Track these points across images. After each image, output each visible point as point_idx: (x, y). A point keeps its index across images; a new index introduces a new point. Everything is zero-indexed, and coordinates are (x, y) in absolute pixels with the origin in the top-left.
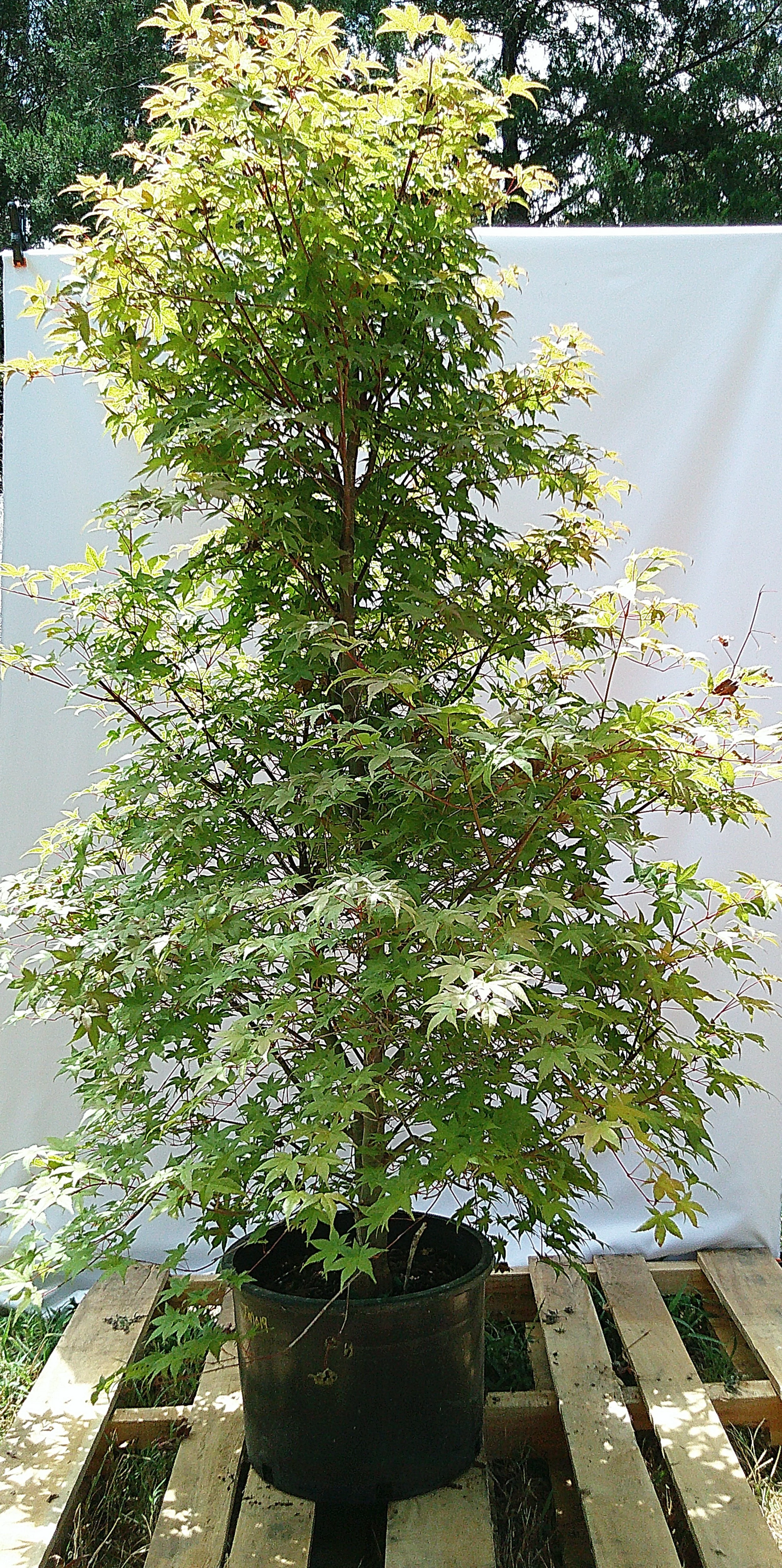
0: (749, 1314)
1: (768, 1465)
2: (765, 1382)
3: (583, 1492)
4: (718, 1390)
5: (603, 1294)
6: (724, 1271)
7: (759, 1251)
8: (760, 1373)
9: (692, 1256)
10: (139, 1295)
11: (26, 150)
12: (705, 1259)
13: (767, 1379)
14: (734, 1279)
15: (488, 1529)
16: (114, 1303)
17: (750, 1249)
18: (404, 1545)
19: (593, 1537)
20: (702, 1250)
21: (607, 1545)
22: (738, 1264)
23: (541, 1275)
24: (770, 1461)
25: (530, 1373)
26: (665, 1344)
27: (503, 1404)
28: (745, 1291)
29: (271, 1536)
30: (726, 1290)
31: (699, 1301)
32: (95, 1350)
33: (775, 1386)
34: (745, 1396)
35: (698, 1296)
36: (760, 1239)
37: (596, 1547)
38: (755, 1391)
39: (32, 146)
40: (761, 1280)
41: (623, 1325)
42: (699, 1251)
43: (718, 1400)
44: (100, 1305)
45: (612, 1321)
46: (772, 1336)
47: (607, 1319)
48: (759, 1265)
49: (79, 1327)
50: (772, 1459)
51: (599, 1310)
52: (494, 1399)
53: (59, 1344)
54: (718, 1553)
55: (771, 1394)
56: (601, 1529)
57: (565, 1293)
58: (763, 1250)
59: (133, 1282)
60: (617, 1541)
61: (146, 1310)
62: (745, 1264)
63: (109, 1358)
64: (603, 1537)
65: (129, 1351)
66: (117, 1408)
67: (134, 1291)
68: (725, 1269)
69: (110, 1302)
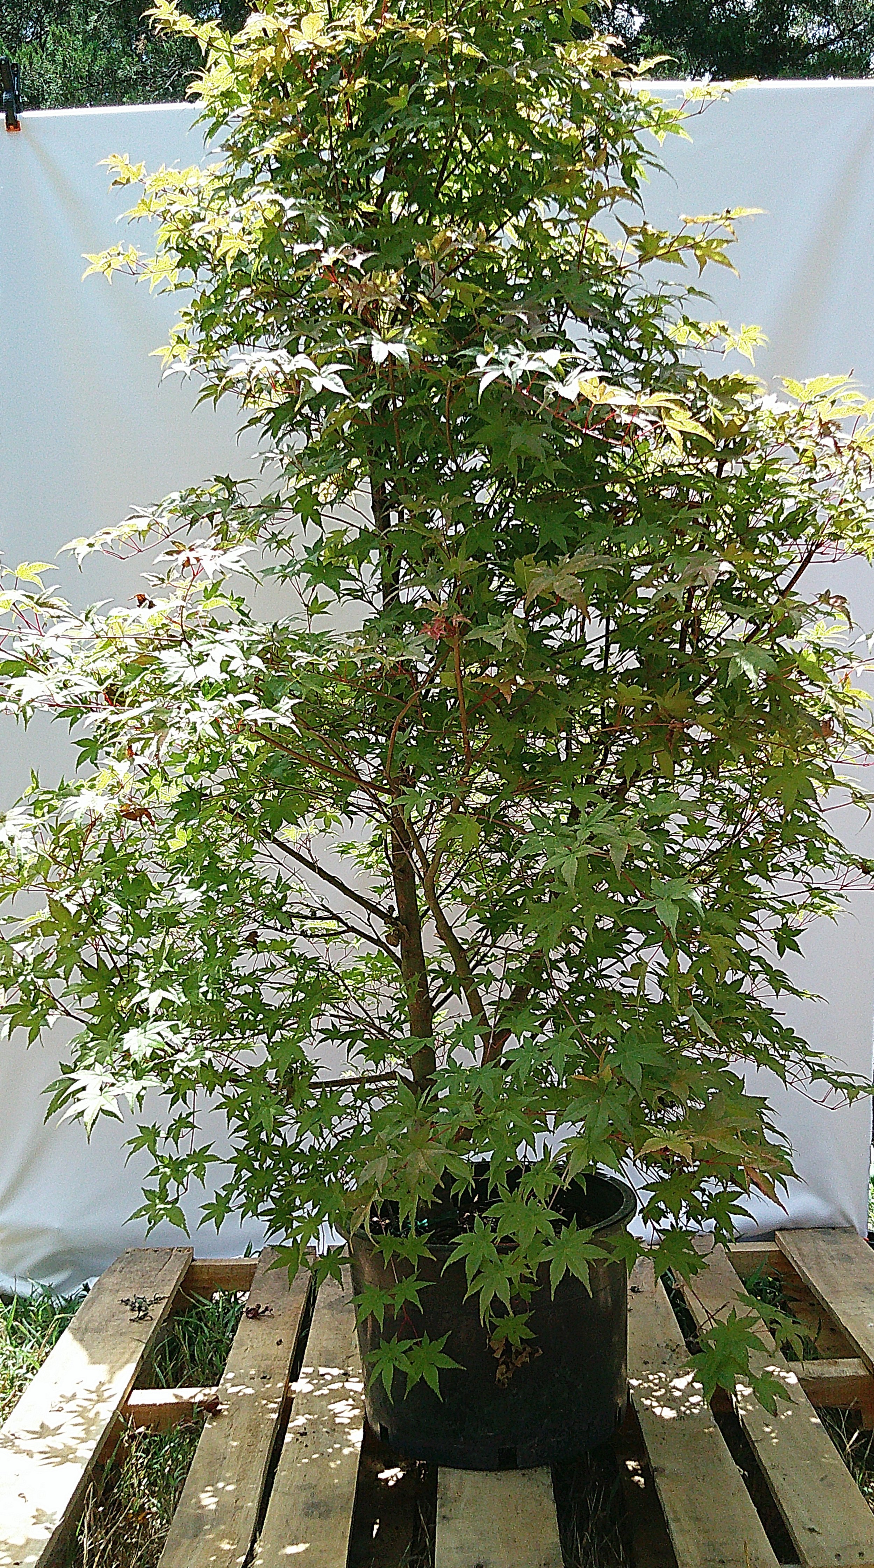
0: (835, 1292)
2: (857, 1360)
3: (656, 1469)
4: (806, 1367)
6: (805, 1250)
7: (845, 1230)
8: (852, 1351)
9: (769, 1236)
10: (159, 1277)
12: (784, 1238)
13: (858, 1355)
14: (819, 1257)
15: (551, 1508)
16: (132, 1285)
17: (833, 1228)
18: (458, 1524)
19: (669, 1515)
20: (780, 1230)
21: (686, 1524)
22: (821, 1243)
24: (862, 1441)
28: (830, 1269)
29: (307, 1514)
30: (809, 1269)
32: (111, 1332)
33: (868, 1360)
34: (835, 1374)
36: (849, 1221)
37: (673, 1526)
38: (845, 1369)
40: (848, 1259)
41: (693, 1304)
42: (778, 1230)
43: (805, 1379)
44: (117, 1287)
45: (683, 1299)
46: (863, 1313)
47: (677, 1298)
48: (845, 1244)
49: (93, 1308)
50: (865, 1440)
51: (669, 1289)
53: (71, 1324)
54: (812, 1530)
55: (863, 1369)
56: (678, 1507)
58: (849, 1229)
59: (153, 1265)
60: (697, 1519)
61: (167, 1291)
62: (829, 1243)
63: (127, 1340)
64: (681, 1515)
65: (147, 1332)
66: (132, 1390)
67: (153, 1274)
68: (807, 1248)
69: (127, 1284)
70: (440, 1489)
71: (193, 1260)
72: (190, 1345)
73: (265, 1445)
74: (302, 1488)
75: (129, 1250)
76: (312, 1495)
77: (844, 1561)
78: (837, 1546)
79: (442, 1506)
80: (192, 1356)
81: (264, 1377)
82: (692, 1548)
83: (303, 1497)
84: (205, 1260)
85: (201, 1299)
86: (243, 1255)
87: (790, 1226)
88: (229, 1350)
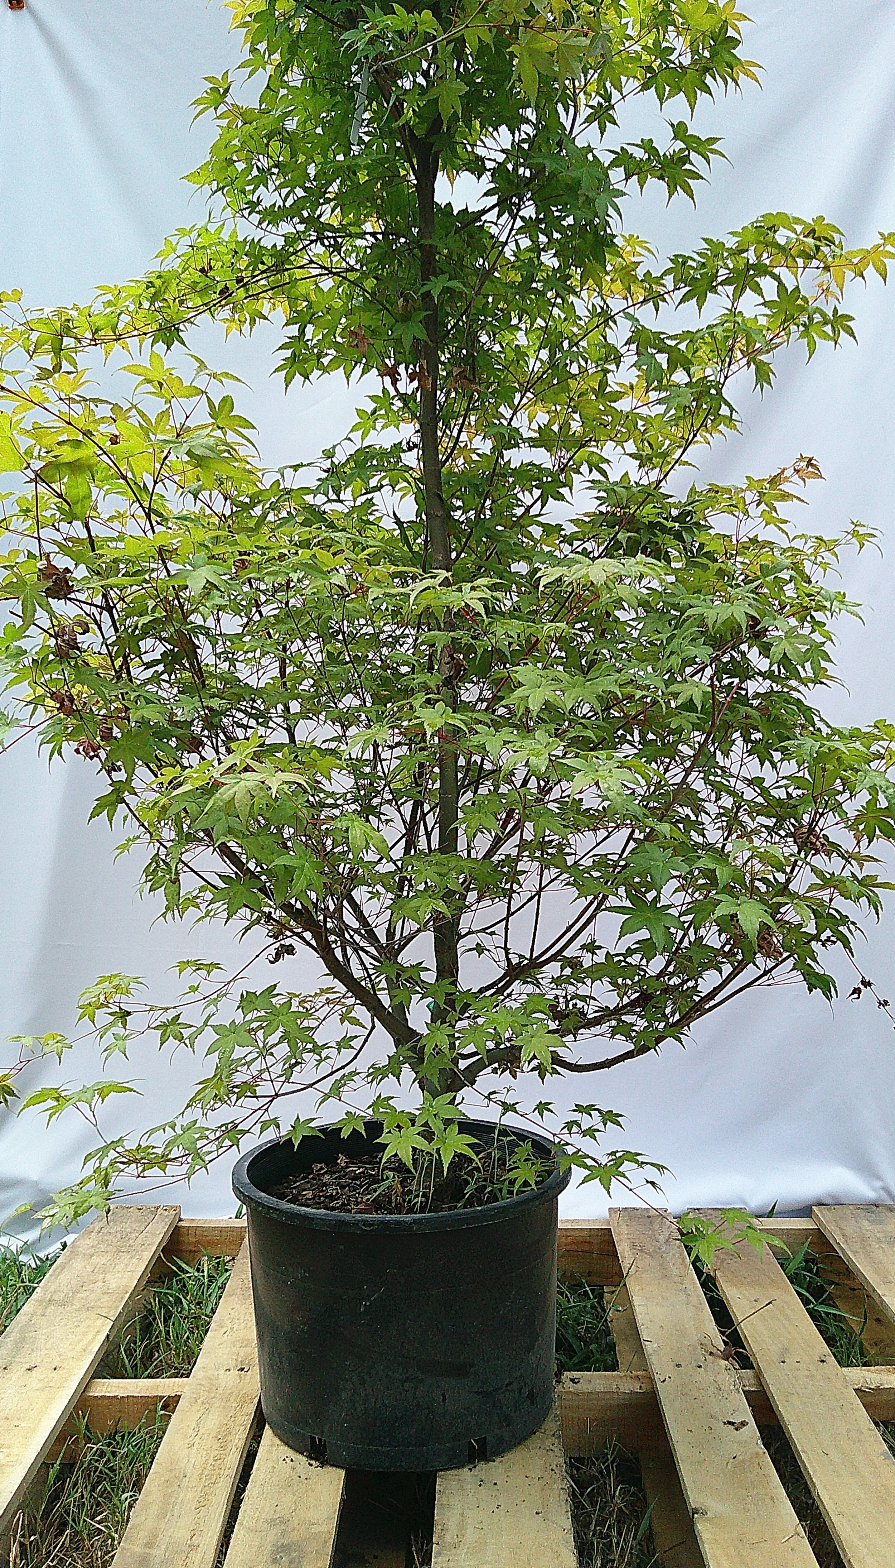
3: (695, 1511)
4: (861, 1375)
6: (849, 1231)
7: (889, 1208)
9: (805, 1211)
10: (139, 1240)
12: (822, 1213)
14: (863, 1240)
16: (109, 1249)
17: (877, 1206)
20: (818, 1204)
22: (866, 1223)
23: (624, 1229)
25: (612, 1347)
26: (788, 1318)
27: (583, 1387)
28: (879, 1255)
29: (274, 1561)
30: (855, 1253)
32: (77, 1305)
41: (730, 1293)
42: (815, 1205)
43: (861, 1388)
44: (92, 1251)
45: (717, 1287)
47: (708, 1283)
49: (61, 1276)
51: (699, 1273)
52: (572, 1380)
53: (34, 1295)
57: (655, 1251)
59: (134, 1226)
62: (874, 1224)
63: (93, 1315)
65: (118, 1307)
66: (93, 1378)
67: (133, 1236)
68: (850, 1228)
69: (103, 1247)
70: (437, 1529)
71: (180, 1220)
72: (165, 1321)
73: (233, 1460)
74: (272, 1523)
76: (284, 1533)
79: (439, 1554)
80: (168, 1333)
81: (242, 1369)
83: (272, 1536)
84: (192, 1221)
85: (184, 1266)
86: (234, 1216)
87: (829, 1201)
88: (207, 1331)
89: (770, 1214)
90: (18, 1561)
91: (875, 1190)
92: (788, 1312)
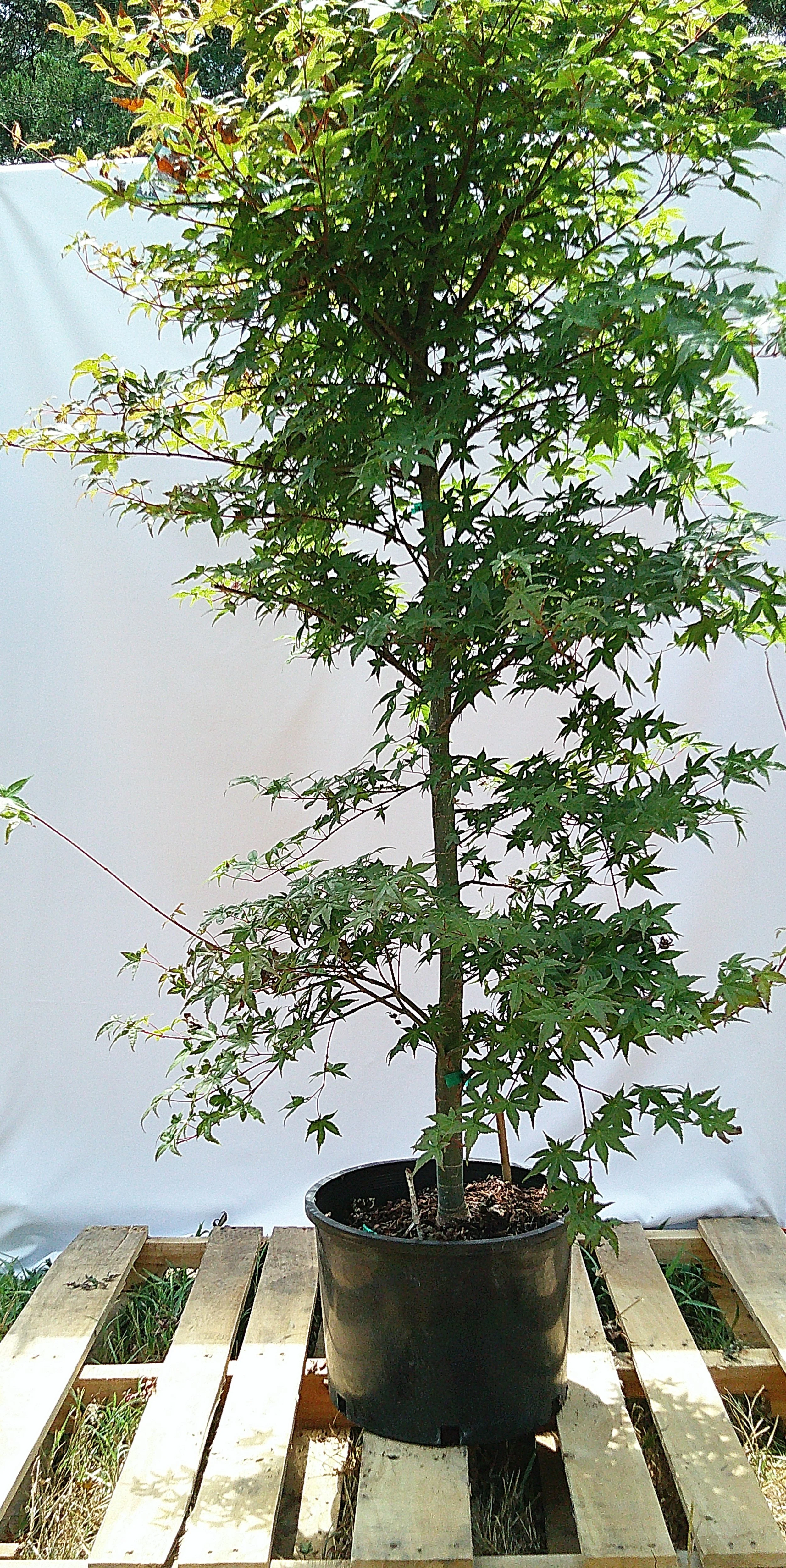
0: (751, 1282)
1: (765, 1433)
2: (766, 1350)
3: (566, 1455)
4: (716, 1357)
5: (597, 1261)
6: (726, 1240)
7: (764, 1220)
8: (761, 1340)
9: (692, 1224)
10: (114, 1255)
11: (14, 94)
12: (705, 1226)
13: (768, 1347)
14: (737, 1247)
15: (465, 1490)
16: (89, 1263)
17: (753, 1218)
18: (376, 1503)
19: (575, 1500)
20: (703, 1218)
21: (590, 1509)
22: (741, 1233)
24: (766, 1429)
26: (660, 1311)
28: (748, 1260)
29: (238, 1492)
30: (728, 1259)
31: (699, 1270)
32: (66, 1308)
33: (776, 1355)
34: (744, 1364)
35: (699, 1266)
36: (768, 1210)
37: (577, 1510)
38: (755, 1359)
39: (20, 90)
40: (765, 1249)
41: (616, 1292)
42: (700, 1218)
43: (715, 1368)
44: (75, 1264)
45: (606, 1288)
46: (775, 1304)
47: (600, 1286)
48: (764, 1234)
49: (51, 1285)
50: (769, 1427)
51: (592, 1277)
53: (30, 1301)
54: (708, 1518)
55: (771, 1362)
56: (584, 1493)
58: (769, 1221)
59: (110, 1242)
60: (601, 1505)
61: (122, 1268)
62: (748, 1232)
63: (82, 1316)
64: (586, 1501)
65: (101, 1309)
66: (84, 1364)
67: (110, 1251)
68: (728, 1237)
69: (84, 1261)
70: (363, 1468)
71: (148, 1238)
72: (140, 1322)
75: (89, 1228)
76: (245, 1472)
77: (737, 1550)
78: (730, 1535)
79: (363, 1485)
80: (142, 1331)
81: (207, 1356)
82: (594, 1533)
84: (158, 1239)
85: (153, 1276)
86: (195, 1234)
87: (713, 1214)
88: (176, 1328)
89: (661, 1228)
90: (38, 1495)
91: (750, 1202)
92: (662, 1306)
